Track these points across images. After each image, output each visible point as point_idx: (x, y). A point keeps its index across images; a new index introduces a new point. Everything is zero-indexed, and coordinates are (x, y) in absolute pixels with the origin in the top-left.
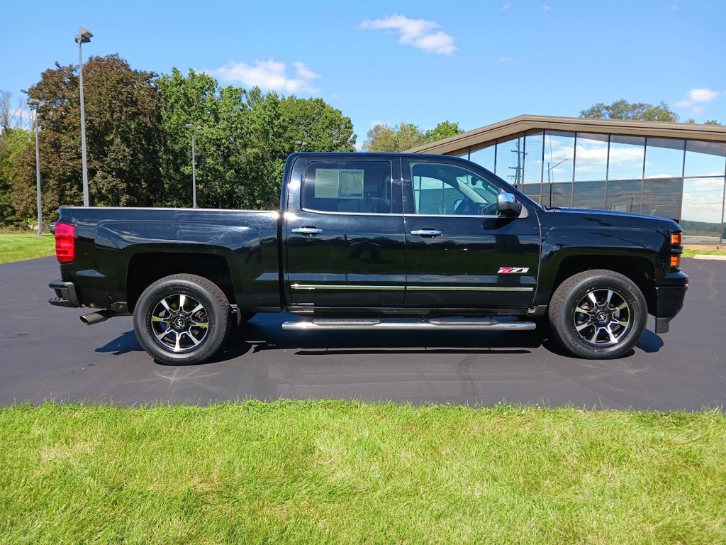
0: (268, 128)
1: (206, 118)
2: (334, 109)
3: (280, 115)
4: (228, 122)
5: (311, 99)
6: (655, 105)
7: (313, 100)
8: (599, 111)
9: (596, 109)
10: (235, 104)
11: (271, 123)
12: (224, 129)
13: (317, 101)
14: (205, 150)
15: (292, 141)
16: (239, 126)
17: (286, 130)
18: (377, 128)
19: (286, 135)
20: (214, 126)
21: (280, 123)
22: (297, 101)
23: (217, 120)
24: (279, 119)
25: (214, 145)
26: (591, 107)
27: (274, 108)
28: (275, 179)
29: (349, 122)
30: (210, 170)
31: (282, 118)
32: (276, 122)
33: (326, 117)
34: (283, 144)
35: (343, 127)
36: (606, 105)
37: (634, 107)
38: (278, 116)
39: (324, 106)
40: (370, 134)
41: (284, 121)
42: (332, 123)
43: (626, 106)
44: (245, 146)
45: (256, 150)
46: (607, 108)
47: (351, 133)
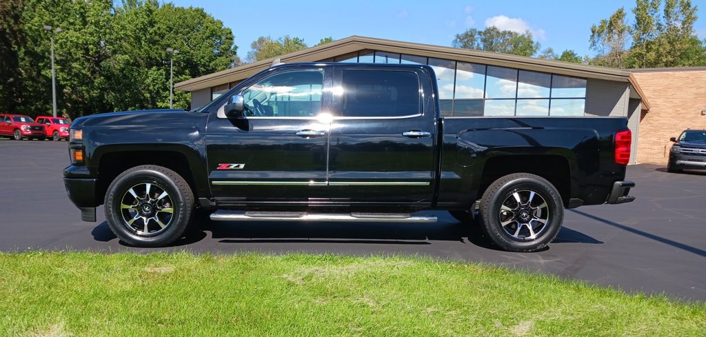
0: (140, 35)
1: (72, 21)
2: (215, 19)
3: (155, 22)
4: (96, 26)
5: (191, 8)
6: (521, 34)
7: (193, 9)
8: (472, 36)
9: (469, 33)
10: (105, 8)
11: (144, 30)
12: (91, 34)
13: (197, 10)
14: (70, 54)
15: (169, 50)
16: (108, 31)
17: (163, 38)
18: (261, 40)
19: (163, 42)
20: (80, 29)
21: (155, 31)
22: (176, 9)
23: (85, 23)
24: (153, 26)
25: (81, 49)
26: (465, 31)
27: (148, 16)
28: (149, 86)
29: (231, 33)
30: (77, 75)
31: (157, 26)
32: (151, 30)
33: (207, 27)
34: (160, 51)
35: (223, 38)
36: (479, 29)
37: (504, 33)
38: (152, 24)
39: (204, 16)
40: (254, 45)
41: (159, 28)
42: (213, 34)
43: (498, 32)
44: (115, 52)
45: (127, 57)
46: (480, 33)
47: (231, 44)
